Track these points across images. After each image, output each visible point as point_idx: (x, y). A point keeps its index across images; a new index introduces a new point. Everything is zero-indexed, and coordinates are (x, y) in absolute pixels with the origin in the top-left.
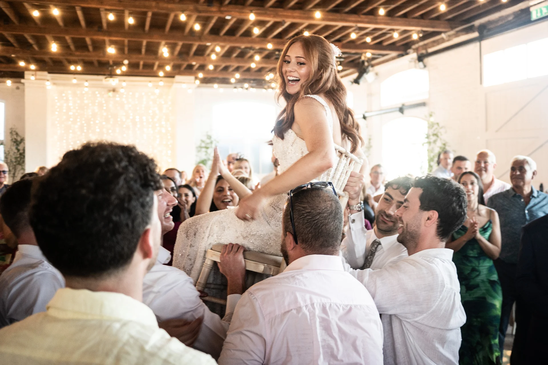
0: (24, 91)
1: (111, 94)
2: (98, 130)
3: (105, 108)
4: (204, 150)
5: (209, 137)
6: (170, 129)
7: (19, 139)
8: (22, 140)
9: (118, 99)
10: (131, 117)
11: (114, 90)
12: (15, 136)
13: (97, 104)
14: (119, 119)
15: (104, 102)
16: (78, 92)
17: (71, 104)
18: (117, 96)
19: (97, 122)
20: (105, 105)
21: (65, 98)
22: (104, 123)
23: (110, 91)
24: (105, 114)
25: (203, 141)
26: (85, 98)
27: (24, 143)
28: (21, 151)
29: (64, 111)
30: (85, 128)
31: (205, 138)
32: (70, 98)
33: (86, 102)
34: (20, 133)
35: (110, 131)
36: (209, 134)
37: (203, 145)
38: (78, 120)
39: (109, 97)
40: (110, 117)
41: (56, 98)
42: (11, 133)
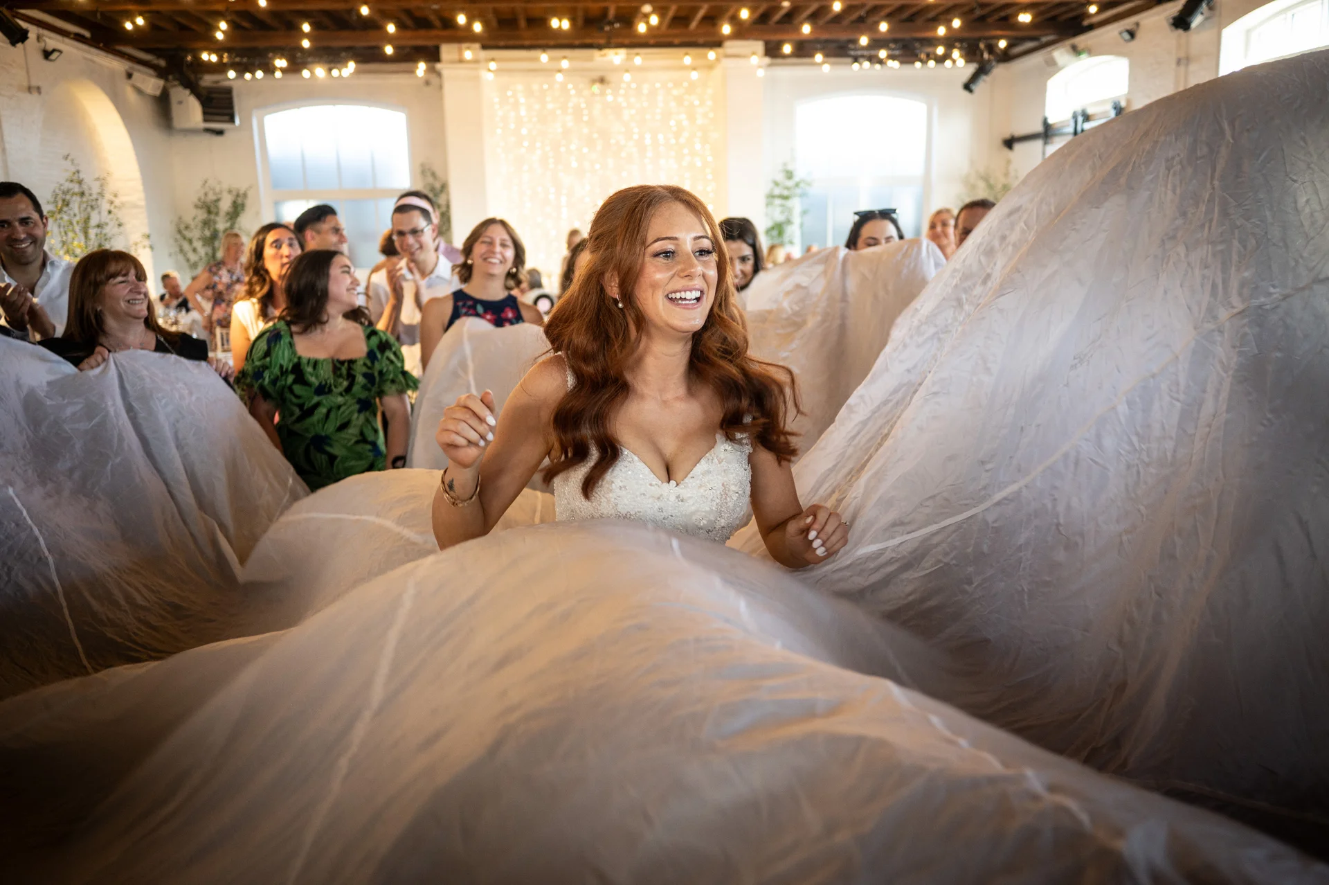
0: (441, 87)
1: (596, 88)
2: (574, 164)
3: (585, 118)
4: (778, 201)
5: (789, 175)
6: (710, 159)
7: (438, 186)
8: (444, 187)
9: (610, 98)
10: (636, 137)
11: (602, 80)
12: (430, 180)
13: (570, 111)
14: (613, 141)
15: (583, 105)
16: (535, 87)
17: (523, 112)
18: (609, 91)
19: (573, 147)
20: (586, 112)
21: (511, 100)
22: (585, 150)
23: (594, 81)
24: (586, 130)
25: (776, 184)
26: (548, 99)
27: (448, 194)
28: (444, 209)
29: (512, 126)
30: (551, 160)
31: (780, 177)
32: (522, 100)
33: (550, 106)
34: (439, 173)
35: (597, 166)
36: (790, 168)
37: (777, 191)
38: (538, 144)
39: (593, 94)
40: (595, 136)
41: (497, 100)
42: (423, 172)
